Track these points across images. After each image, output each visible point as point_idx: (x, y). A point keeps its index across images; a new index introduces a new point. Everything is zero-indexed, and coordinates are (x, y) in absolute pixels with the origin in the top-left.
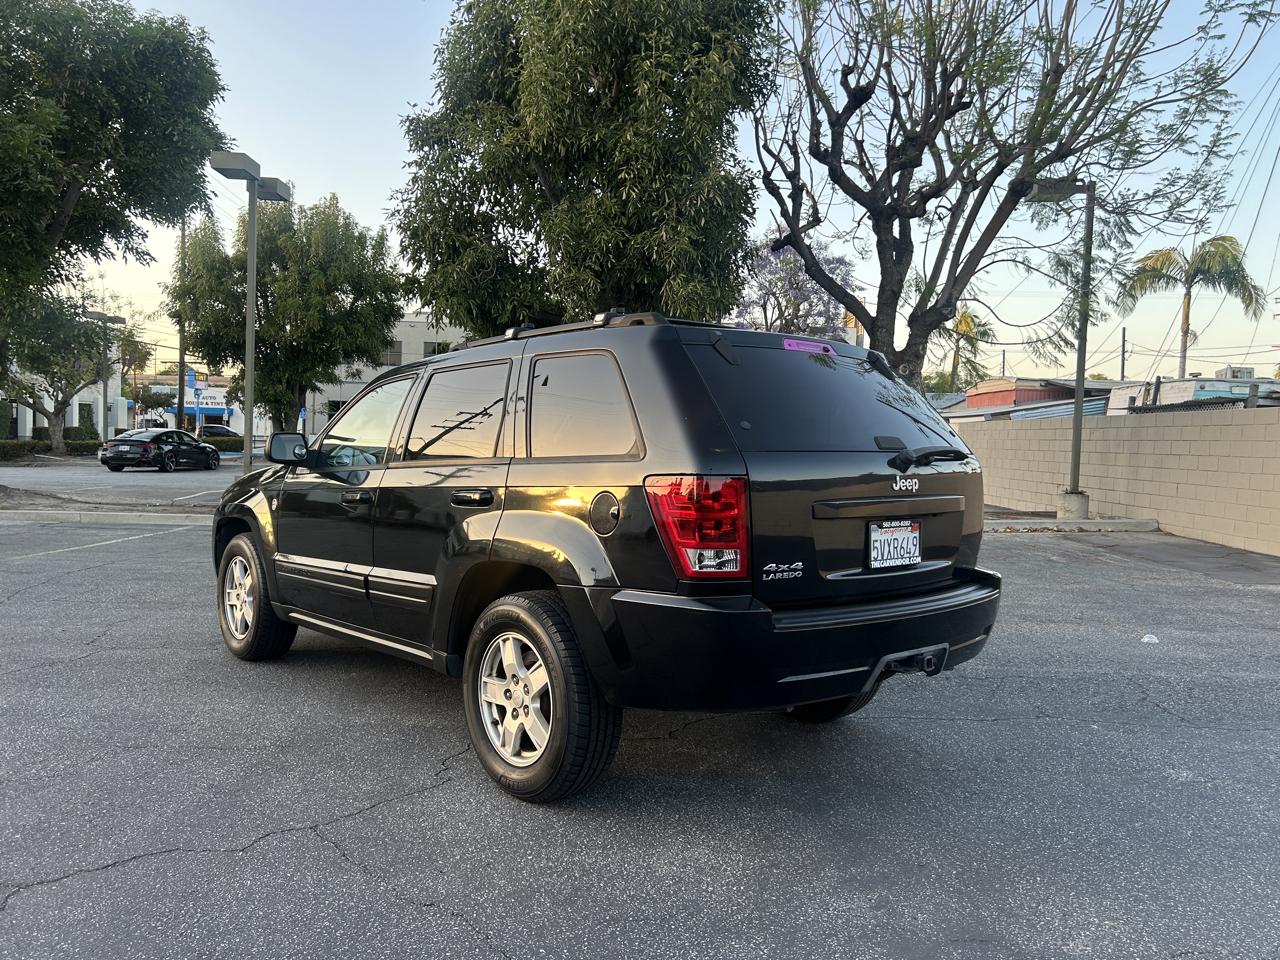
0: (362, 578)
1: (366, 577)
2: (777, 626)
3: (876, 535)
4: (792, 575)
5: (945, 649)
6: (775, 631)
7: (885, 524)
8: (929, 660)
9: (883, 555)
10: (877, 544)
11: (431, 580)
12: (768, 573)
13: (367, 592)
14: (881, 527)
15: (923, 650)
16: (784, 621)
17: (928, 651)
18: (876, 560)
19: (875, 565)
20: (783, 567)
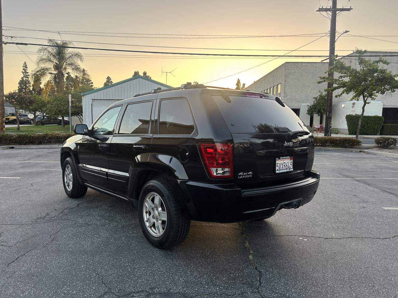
0: (106, 173)
1: (107, 172)
2: (243, 194)
3: (278, 162)
4: (248, 176)
5: (301, 200)
6: (243, 196)
7: (281, 158)
8: (295, 204)
9: (280, 168)
10: (278, 165)
11: (127, 175)
12: (240, 176)
13: (107, 178)
14: (279, 159)
15: (293, 201)
16: (245, 193)
17: (295, 201)
18: (278, 170)
19: (277, 172)
20: (245, 174)
